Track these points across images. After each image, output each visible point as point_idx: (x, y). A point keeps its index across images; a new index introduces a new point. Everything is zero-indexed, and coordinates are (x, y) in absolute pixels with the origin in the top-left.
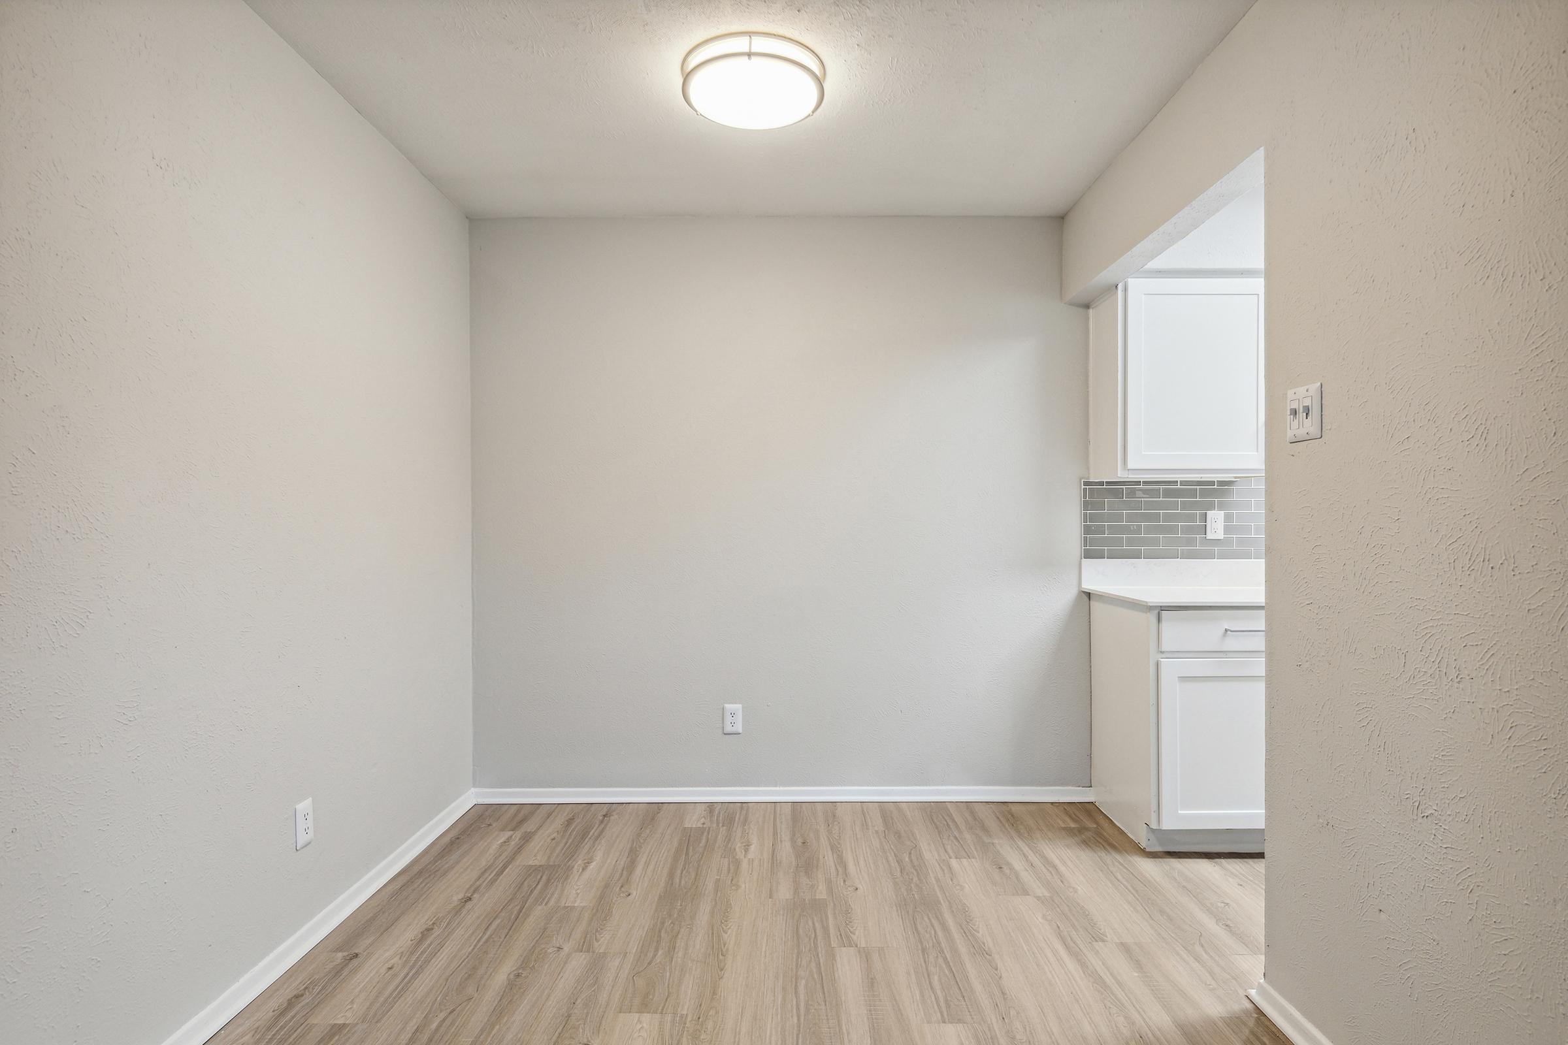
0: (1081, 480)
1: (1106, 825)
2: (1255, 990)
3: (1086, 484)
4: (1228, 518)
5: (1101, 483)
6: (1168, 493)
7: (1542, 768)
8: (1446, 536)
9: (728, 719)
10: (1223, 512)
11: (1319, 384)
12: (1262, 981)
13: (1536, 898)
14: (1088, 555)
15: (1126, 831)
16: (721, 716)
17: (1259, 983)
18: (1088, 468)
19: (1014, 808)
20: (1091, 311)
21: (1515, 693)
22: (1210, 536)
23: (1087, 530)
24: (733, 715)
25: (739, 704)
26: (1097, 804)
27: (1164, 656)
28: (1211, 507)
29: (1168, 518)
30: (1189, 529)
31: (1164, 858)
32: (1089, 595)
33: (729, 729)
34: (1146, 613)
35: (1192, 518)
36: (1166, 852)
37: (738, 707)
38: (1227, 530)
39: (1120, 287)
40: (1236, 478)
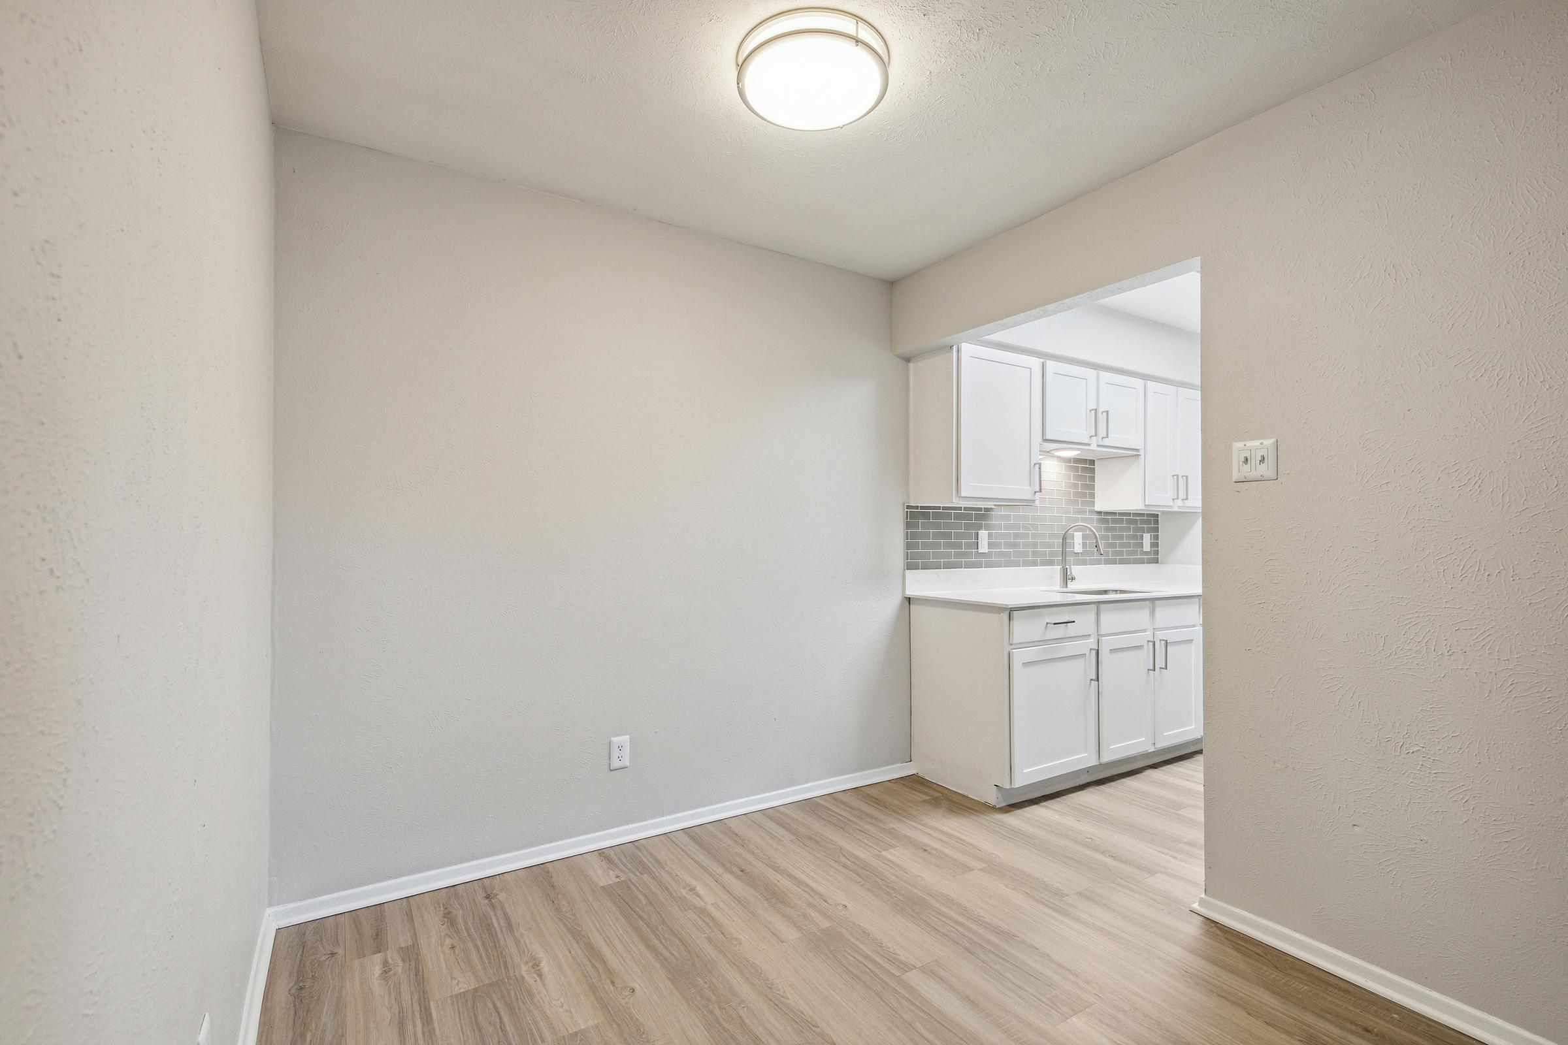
0: (904, 505)
1: (946, 792)
2: (1197, 903)
3: (908, 507)
4: (990, 536)
5: (917, 507)
6: (958, 517)
7: (1546, 710)
8: (1433, 553)
9: (615, 753)
10: (987, 532)
11: (1275, 439)
12: (1203, 896)
13: (1542, 799)
14: (910, 566)
15: (965, 794)
16: (607, 751)
17: (1201, 898)
18: (908, 494)
19: (871, 791)
20: (911, 365)
21: (1516, 660)
22: (980, 551)
23: (909, 546)
24: (620, 748)
25: (627, 734)
26: (920, 774)
27: (1012, 647)
28: (980, 527)
29: (958, 536)
30: (968, 546)
31: (1012, 811)
32: (909, 600)
33: (616, 763)
34: (1000, 614)
35: (969, 536)
36: (1009, 805)
37: (625, 739)
38: (990, 545)
39: (955, 348)
40: (995, 505)
